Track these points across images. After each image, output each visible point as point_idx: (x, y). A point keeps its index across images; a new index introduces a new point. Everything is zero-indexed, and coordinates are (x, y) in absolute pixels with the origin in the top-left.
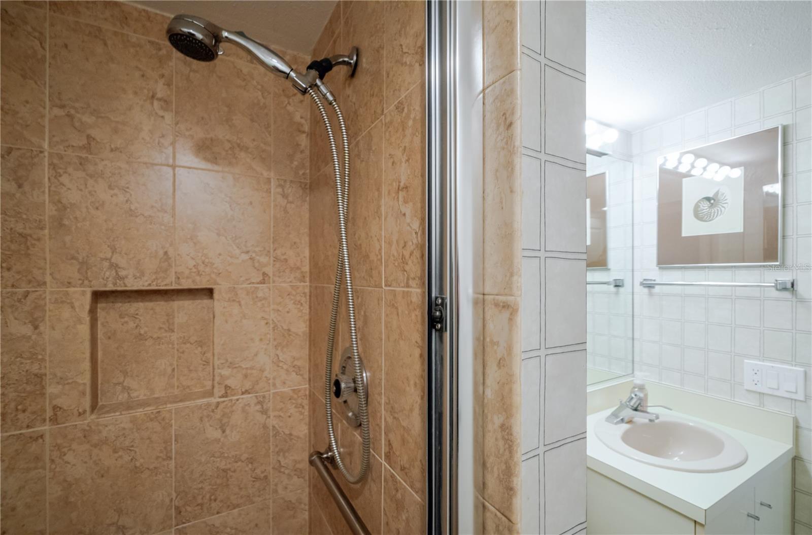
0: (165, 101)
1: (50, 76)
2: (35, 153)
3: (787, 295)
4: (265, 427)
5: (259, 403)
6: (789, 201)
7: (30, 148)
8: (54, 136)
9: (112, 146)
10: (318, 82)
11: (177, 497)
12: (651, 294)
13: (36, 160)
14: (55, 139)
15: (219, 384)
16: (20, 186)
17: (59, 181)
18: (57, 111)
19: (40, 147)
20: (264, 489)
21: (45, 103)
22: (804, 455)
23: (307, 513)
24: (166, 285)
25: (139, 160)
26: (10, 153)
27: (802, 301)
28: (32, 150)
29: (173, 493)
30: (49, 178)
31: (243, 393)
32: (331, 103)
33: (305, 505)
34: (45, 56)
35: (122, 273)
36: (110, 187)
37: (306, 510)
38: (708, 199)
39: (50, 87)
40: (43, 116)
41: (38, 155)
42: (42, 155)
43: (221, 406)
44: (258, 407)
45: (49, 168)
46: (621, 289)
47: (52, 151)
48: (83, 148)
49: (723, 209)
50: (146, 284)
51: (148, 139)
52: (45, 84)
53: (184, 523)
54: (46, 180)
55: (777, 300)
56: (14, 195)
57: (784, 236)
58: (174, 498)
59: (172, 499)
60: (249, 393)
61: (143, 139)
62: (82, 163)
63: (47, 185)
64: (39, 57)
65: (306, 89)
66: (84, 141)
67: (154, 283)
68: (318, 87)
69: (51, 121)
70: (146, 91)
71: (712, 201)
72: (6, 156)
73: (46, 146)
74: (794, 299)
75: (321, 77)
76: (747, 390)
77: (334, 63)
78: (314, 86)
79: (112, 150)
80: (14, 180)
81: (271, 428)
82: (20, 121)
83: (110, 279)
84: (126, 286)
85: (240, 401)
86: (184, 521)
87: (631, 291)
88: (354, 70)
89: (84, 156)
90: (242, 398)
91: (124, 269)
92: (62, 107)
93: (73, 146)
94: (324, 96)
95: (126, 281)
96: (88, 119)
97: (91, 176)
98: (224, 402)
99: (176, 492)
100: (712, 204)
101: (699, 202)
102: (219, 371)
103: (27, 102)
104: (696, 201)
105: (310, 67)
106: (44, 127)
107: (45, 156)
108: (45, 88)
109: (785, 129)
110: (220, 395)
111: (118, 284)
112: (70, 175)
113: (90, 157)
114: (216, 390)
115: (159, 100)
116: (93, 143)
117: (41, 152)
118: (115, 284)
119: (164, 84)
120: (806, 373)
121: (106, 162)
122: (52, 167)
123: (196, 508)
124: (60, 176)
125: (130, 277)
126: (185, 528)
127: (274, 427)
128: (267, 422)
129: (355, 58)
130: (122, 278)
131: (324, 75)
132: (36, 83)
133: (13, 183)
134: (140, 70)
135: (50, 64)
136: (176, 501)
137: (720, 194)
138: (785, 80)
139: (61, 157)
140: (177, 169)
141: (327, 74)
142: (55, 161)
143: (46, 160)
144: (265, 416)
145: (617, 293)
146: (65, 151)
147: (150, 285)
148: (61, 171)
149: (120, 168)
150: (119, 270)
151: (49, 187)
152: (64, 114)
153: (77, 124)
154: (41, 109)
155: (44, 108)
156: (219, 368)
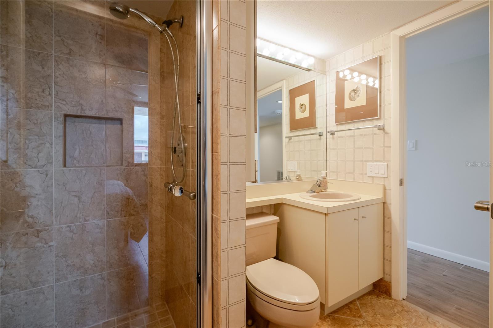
0: (102, 36)
1: (55, 23)
2: (49, 55)
3: (381, 131)
4: (145, 181)
5: (143, 171)
6: (382, 90)
7: (47, 53)
8: (56, 48)
9: (80, 54)
10: (167, 28)
11: (107, 207)
12: (333, 138)
13: (49, 58)
14: (57, 50)
15: (125, 160)
16: (43, 68)
17: (58, 67)
18: (58, 38)
19: (51, 52)
20: (145, 210)
21: (53, 34)
22: (388, 201)
23: (165, 224)
24: (102, 115)
25: (91, 61)
26: (39, 54)
27: (386, 133)
28: (48, 54)
29: (105, 204)
30: (55, 66)
31: (136, 166)
32: (172, 37)
33: (164, 220)
34: (52, 15)
35: (84, 108)
36: (79, 71)
37: (164, 222)
38: (354, 90)
39: (55, 28)
40: (52, 40)
41: (50, 56)
42: (51, 56)
43: (126, 170)
44: (142, 173)
45: (55, 62)
46: (322, 137)
47: (56, 55)
48: (68, 54)
49: (359, 94)
50: (94, 113)
51: (94, 51)
52: (53, 26)
53: (110, 218)
54: (53, 66)
55: (378, 134)
56: (41, 72)
57: (380, 105)
58: (106, 207)
59: (105, 207)
60: (138, 166)
61: (92, 51)
62: (68, 60)
63: (54, 69)
64: (51, 15)
65: (162, 31)
66: (68, 51)
67: (97, 114)
68: (167, 31)
69: (55, 42)
70: (94, 31)
71: (355, 91)
72: (38, 56)
73: (53, 52)
74: (384, 133)
75: (168, 27)
76: (368, 176)
77: (173, 21)
78: (165, 30)
79: (80, 56)
80: (41, 65)
81: (148, 183)
82: (43, 41)
83: (79, 110)
84: (85, 114)
85: (134, 169)
86: (110, 217)
87: (326, 137)
88: (182, 25)
89: (68, 57)
90: (135, 168)
91: (85, 106)
92: (60, 36)
93: (64, 53)
94: (169, 34)
95: (85, 111)
96: (70, 42)
97: (71, 66)
98: (127, 168)
99: (107, 204)
100: (355, 93)
101: (350, 92)
102: (125, 155)
103: (46, 34)
104: (349, 92)
105: (164, 23)
106: (52, 44)
107: (53, 56)
108: (53, 28)
109: (380, 57)
110: (126, 165)
111: (82, 112)
112: (63, 65)
113: (71, 58)
114: (124, 163)
115: (100, 35)
116: (72, 52)
117: (51, 55)
118: (81, 112)
119: (101, 29)
120: (388, 165)
121: (78, 61)
122: (56, 61)
123: (115, 213)
124: (59, 65)
125: (87, 110)
126: (110, 221)
127: (149, 182)
128: (146, 180)
129: (182, 20)
130: (84, 110)
131: (169, 26)
132: (49, 26)
133: (40, 67)
134: (91, 22)
135: (55, 18)
136: (107, 208)
137: (358, 88)
138: (381, 36)
139: (59, 57)
140: (107, 65)
141: (170, 26)
142: (57, 59)
143: (53, 58)
144: (145, 177)
145: (320, 139)
146: (61, 55)
147: (95, 114)
148: (59, 63)
149: (83, 63)
150: (82, 106)
151: (55, 69)
152: (60, 39)
153: (66, 44)
154: (51, 37)
155: (53, 36)
156: (125, 154)
